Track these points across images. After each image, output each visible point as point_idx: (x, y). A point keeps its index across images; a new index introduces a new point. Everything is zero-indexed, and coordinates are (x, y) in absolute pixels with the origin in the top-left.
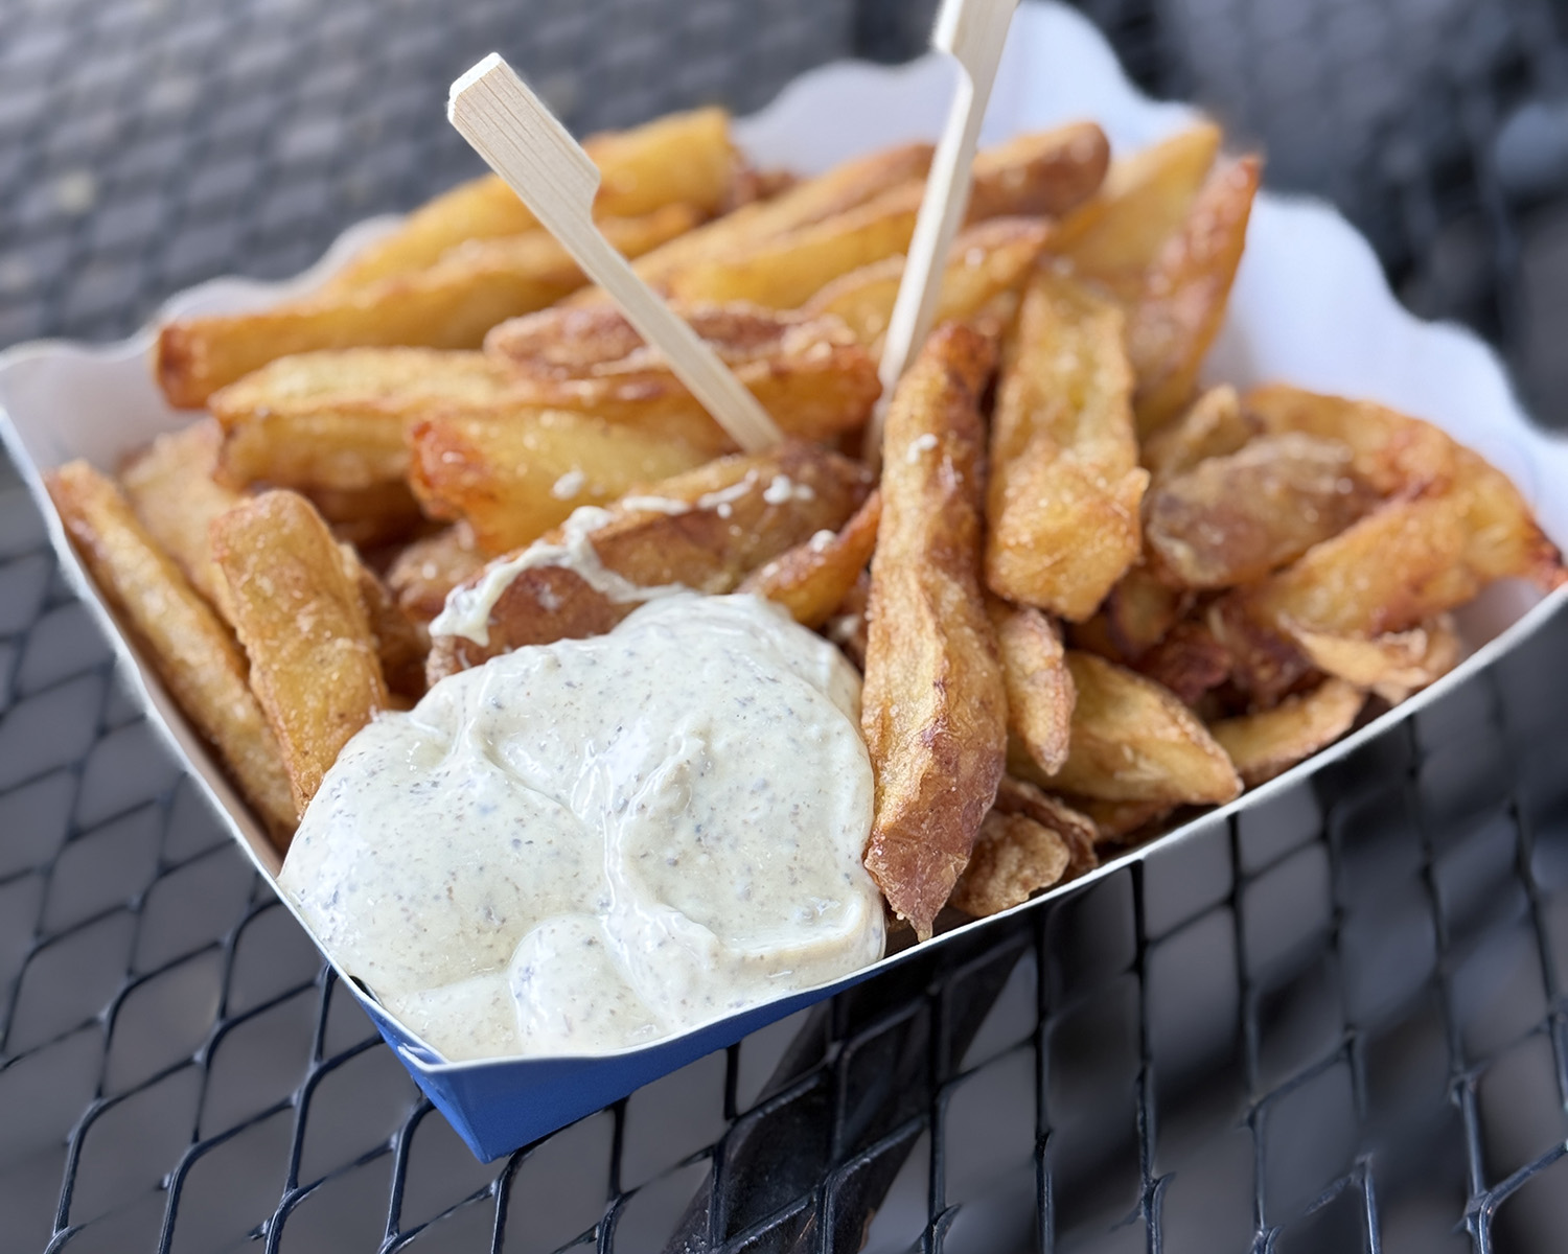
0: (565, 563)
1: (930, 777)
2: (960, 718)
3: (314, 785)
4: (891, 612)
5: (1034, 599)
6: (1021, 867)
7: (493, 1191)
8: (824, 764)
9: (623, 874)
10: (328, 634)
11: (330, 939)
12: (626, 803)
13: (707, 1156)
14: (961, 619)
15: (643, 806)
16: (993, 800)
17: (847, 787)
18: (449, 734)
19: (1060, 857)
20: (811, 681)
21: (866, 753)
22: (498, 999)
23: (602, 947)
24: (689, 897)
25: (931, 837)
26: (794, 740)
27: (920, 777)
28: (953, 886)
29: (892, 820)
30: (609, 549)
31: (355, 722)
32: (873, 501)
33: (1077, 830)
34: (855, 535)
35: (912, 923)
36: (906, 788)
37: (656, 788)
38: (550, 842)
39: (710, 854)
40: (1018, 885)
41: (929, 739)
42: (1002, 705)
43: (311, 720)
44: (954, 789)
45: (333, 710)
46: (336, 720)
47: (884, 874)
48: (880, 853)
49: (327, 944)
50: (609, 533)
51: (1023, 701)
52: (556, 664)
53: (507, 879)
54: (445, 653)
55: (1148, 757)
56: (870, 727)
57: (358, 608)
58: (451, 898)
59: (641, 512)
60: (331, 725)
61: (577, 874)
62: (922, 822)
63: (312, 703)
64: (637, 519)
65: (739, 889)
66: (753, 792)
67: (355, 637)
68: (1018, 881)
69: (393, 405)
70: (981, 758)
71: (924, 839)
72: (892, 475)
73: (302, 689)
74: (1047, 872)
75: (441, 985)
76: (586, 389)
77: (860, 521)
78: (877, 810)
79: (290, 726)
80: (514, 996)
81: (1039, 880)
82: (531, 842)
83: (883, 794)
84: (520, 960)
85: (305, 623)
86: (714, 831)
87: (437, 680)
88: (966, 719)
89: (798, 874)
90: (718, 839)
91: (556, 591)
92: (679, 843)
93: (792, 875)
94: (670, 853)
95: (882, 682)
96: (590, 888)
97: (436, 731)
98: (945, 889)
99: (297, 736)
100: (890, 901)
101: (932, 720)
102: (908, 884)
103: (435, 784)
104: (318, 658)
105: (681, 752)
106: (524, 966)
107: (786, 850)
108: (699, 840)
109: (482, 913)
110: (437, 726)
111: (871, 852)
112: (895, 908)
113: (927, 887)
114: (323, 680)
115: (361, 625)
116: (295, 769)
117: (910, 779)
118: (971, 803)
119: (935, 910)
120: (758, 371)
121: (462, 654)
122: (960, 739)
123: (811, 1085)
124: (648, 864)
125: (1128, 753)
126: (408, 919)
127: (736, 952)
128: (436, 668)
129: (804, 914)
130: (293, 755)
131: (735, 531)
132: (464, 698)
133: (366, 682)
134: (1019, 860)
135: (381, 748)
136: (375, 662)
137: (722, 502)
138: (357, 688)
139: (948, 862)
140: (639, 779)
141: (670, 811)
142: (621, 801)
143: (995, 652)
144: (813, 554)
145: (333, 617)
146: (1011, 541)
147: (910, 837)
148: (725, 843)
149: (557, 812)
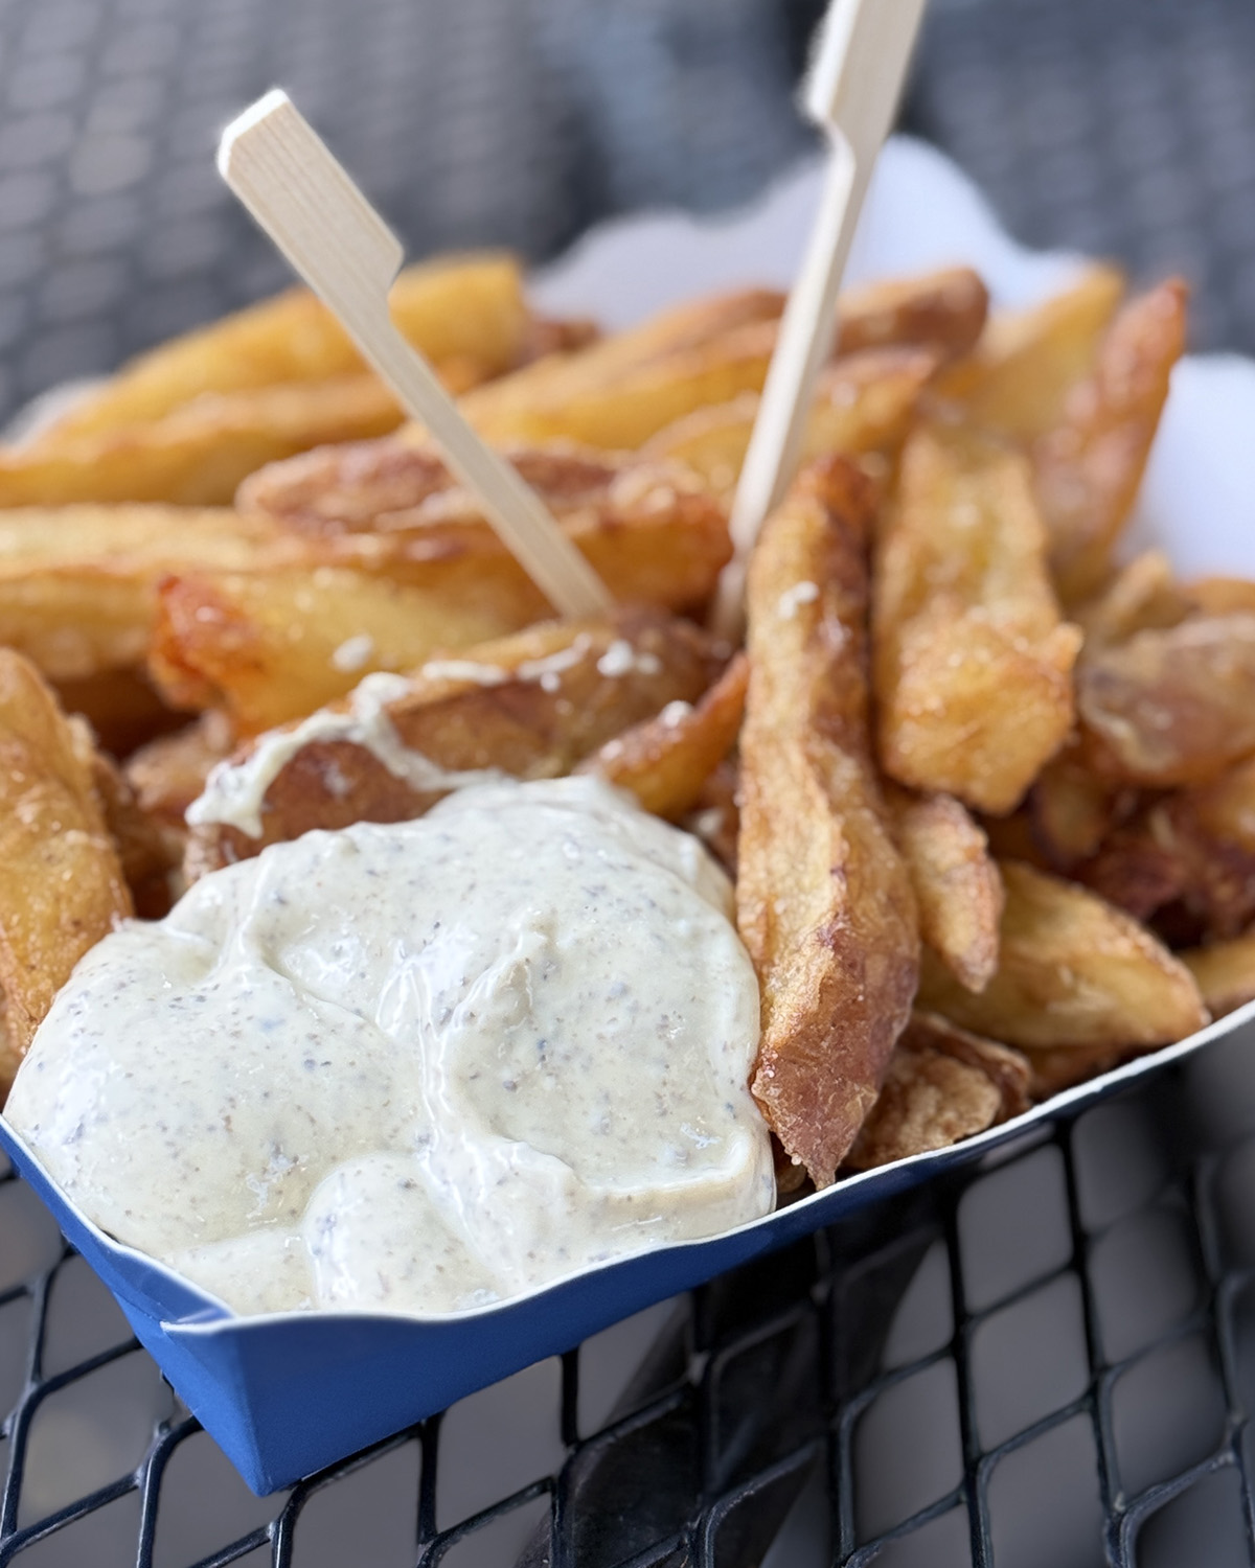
0: (357, 736)
1: (831, 982)
2: (865, 914)
3: (43, 1006)
4: (769, 792)
5: (944, 782)
6: (940, 1109)
7: (270, 1534)
8: (698, 966)
9: (448, 1099)
10: (56, 826)
11: (74, 1184)
12: (450, 1012)
13: (543, 1491)
14: (857, 800)
15: (472, 1015)
16: (906, 1021)
17: (727, 995)
18: (215, 943)
19: (989, 1099)
20: (674, 870)
21: (747, 957)
22: (291, 1257)
23: (423, 1192)
24: (533, 1129)
25: (833, 1058)
26: (659, 937)
27: (819, 981)
28: (860, 1125)
29: (785, 1033)
30: (409, 723)
31: (93, 930)
32: (738, 666)
33: (1006, 1069)
34: (717, 707)
35: (811, 1170)
36: (801, 995)
37: (488, 993)
38: (352, 1064)
39: (557, 1076)
40: (939, 1130)
41: (826, 936)
42: (912, 904)
43: (38, 928)
44: (861, 998)
45: (65, 917)
46: (70, 929)
47: (776, 1102)
48: (772, 1074)
49: (69, 1190)
50: (408, 705)
51: (936, 905)
52: (353, 849)
53: (299, 1108)
54: (207, 845)
55: (1091, 981)
56: (750, 926)
57: (91, 796)
58: (229, 1130)
59: (449, 681)
60: (64, 934)
61: (389, 1102)
62: (822, 1039)
63: (39, 906)
64: (442, 690)
65: (594, 1119)
66: (609, 1000)
67: (89, 830)
68: (938, 1125)
69: (126, 566)
70: (890, 967)
71: (825, 1061)
72: (762, 633)
73: (25, 889)
74: (974, 1115)
75: (217, 1240)
76: (369, 546)
77: (723, 689)
78: (764, 1025)
79: (12, 934)
80: (311, 1253)
81: (965, 1124)
82: (327, 1063)
83: (771, 1006)
84: (318, 1206)
85: (27, 812)
86: (561, 1048)
87: (197, 878)
88: (872, 915)
89: (668, 1102)
90: (567, 1058)
91: (346, 771)
92: (518, 1061)
93: (662, 1104)
94: (507, 1075)
95: (762, 875)
96: (404, 1121)
97: (198, 939)
98: (851, 1127)
99: (21, 946)
100: (783, 1141)
101: (829, 916)
102: (807, 1116)
103: (201, 999)
104: (45, 854)
105: (519, 947)
106: (324, 1215)
107: (653, 1073)
108: (543, 1058)
109: (268, 1148)
110: (199, 933)
111: (760, 1074)
112: (789, 1149)
113: (828, 1124)
114: (51, 880)
115: (96, 819)
116: (19, 986)
117: (806, 983)
118: (879, 1020)
119: (837, 1157)
120: (584, 523)
121: (228, 847)
122: (866, 937)
123: (672, 1404)
124: (481, 1086)
125: (1066, 976)
126: (175, 1156)
127: (597, 1190)
128: (195, 863)
129: (677, 1154)
130: (16, 970)
131: (564, 708)
132: (234, 895)
133: (106, 883)
134: (938, 1103)
135: (130, 957)
136: (116, 862)
137: (549, 671)
138: (94, 892)
139: (854, 1094)
140: (465, 982)
141: (507, 1022)
142: (444, 1011)
143: (899, 844)
144: (666, 730)
145: (63, 805)
146: (915, 709)
147: (807, 1057)
148: (576, 1064)
149: (360, 1028)
